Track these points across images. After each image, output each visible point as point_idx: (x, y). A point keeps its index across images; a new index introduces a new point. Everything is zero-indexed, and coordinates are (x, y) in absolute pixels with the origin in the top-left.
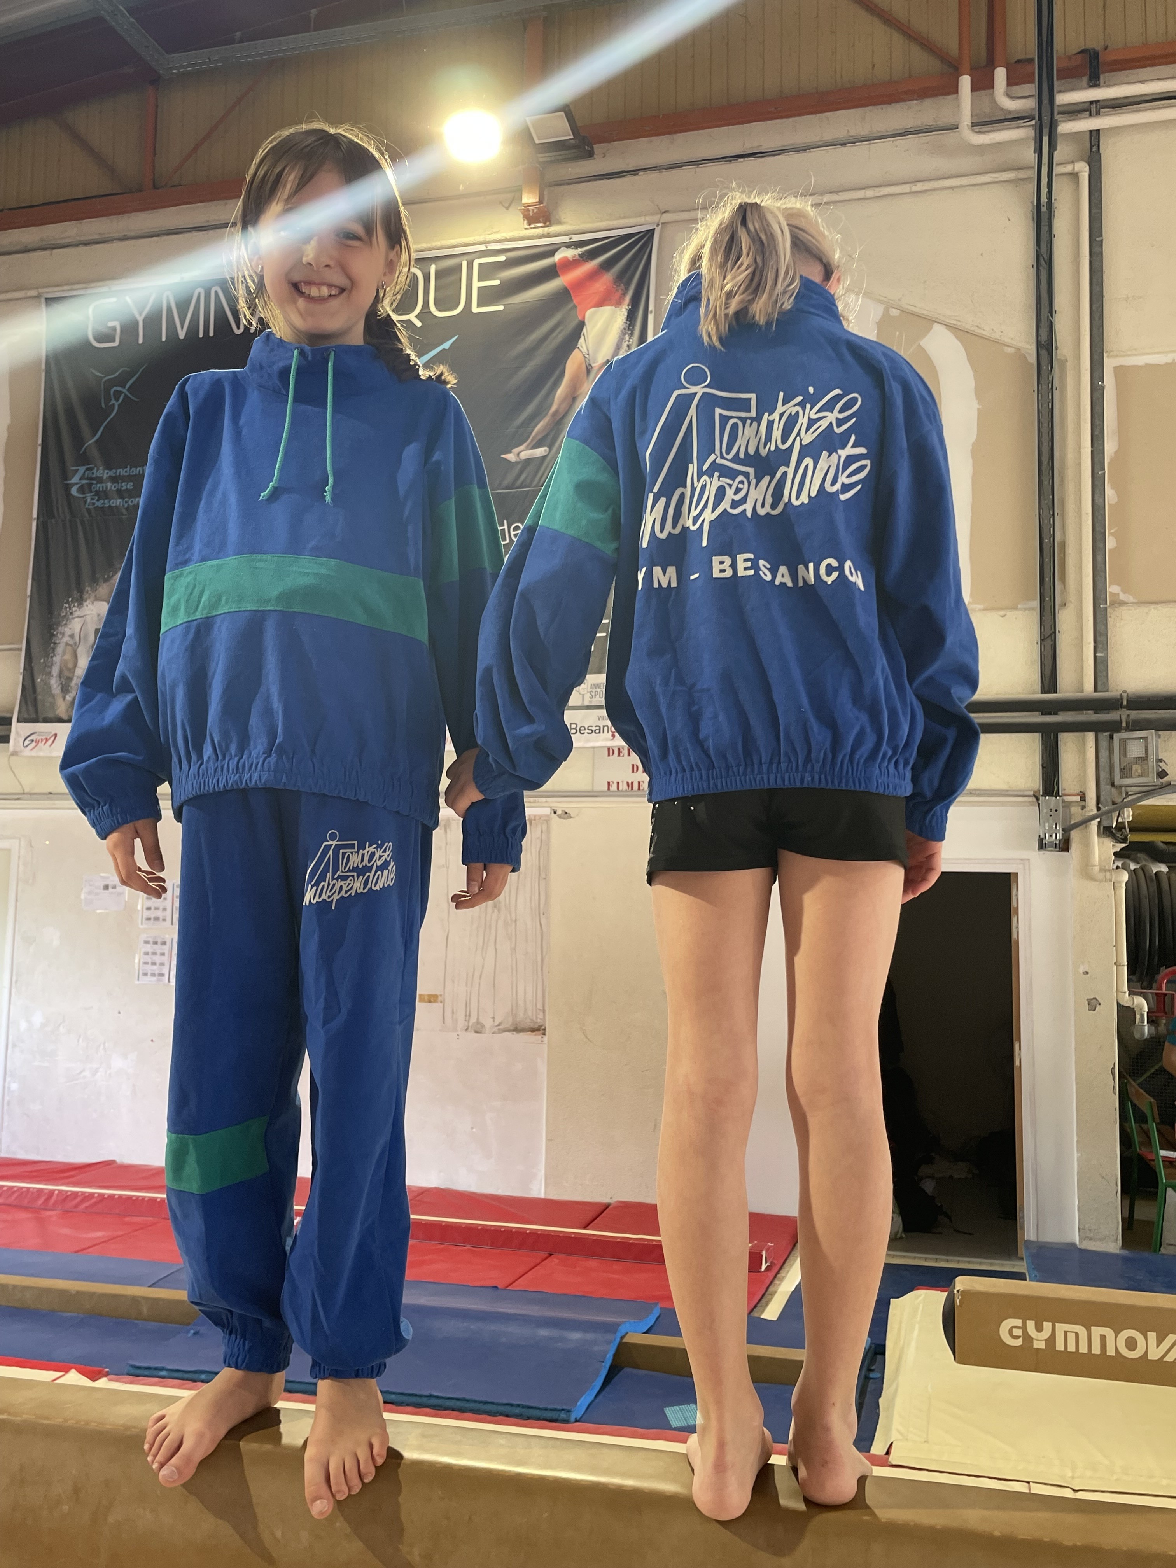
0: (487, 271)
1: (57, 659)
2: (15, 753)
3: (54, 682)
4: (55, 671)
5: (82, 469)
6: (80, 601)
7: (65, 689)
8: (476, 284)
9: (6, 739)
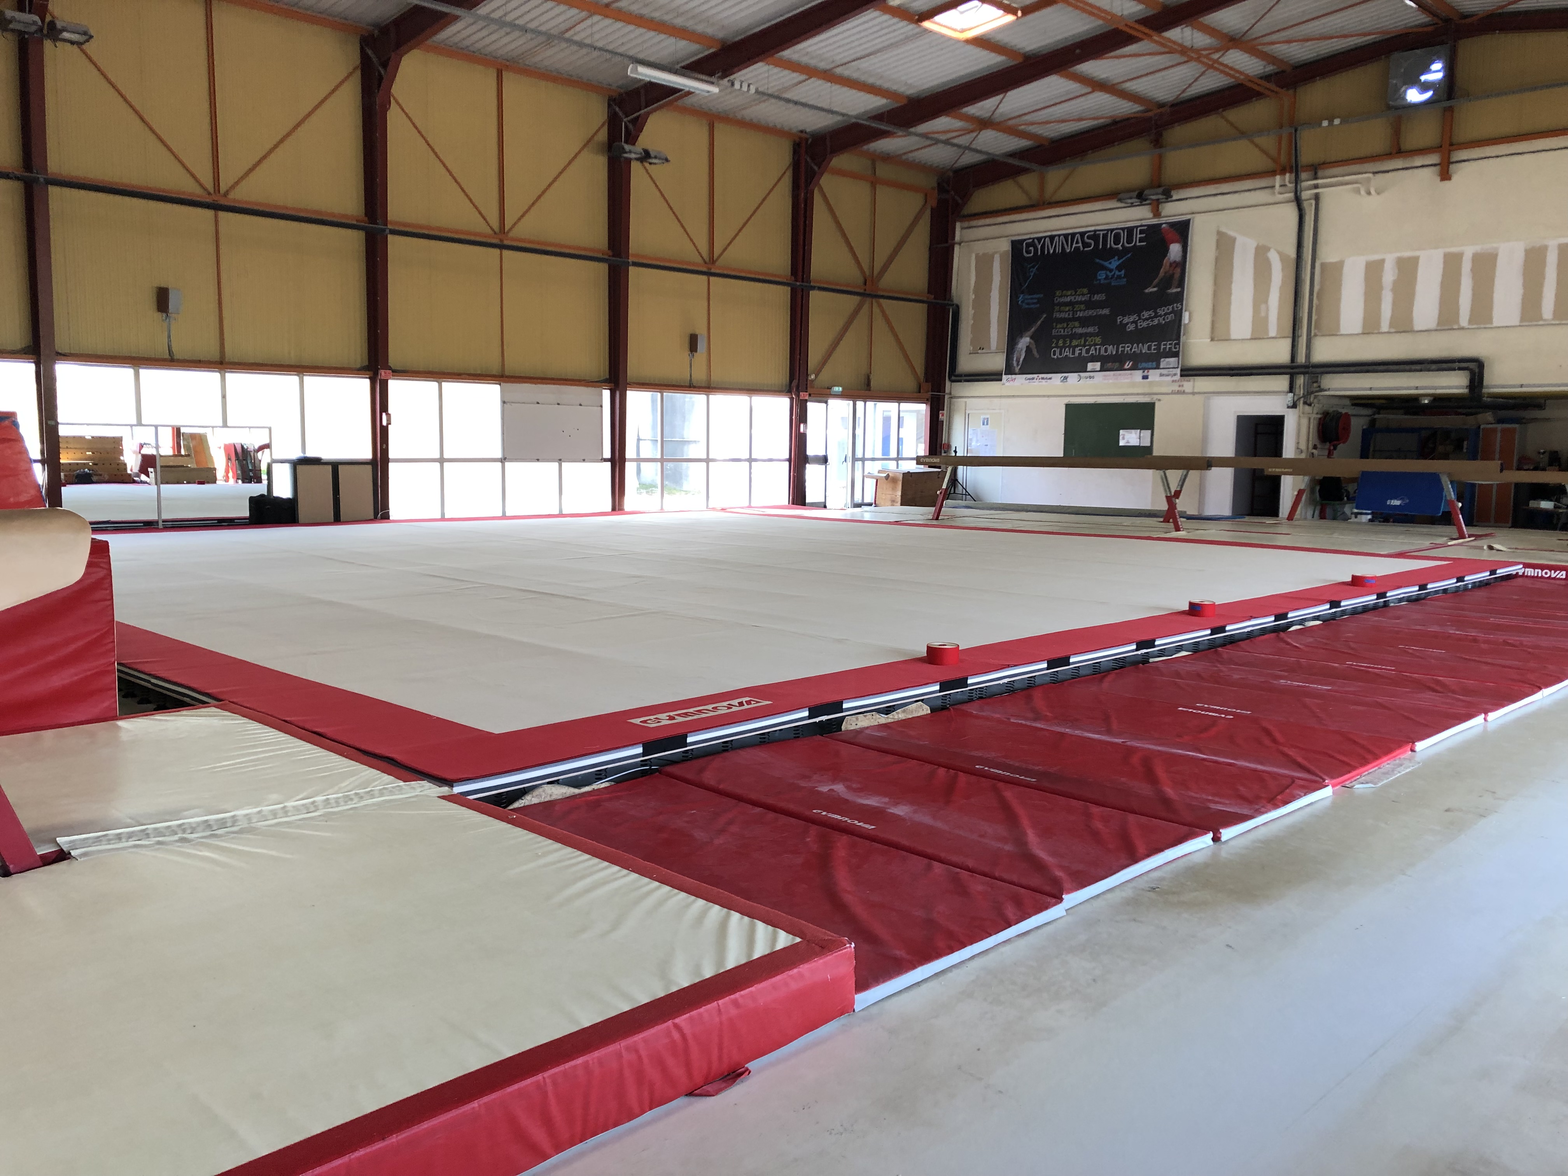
0: (1141, 232)
1: (1015, 356)
2: (1004, 384)
3: (1015, 363)
4: (1015, 359)
5: (1022, 296)
6: (1022, 337)
7: (1018, 365)
8: (1139, 236)
9: (1001, 380)
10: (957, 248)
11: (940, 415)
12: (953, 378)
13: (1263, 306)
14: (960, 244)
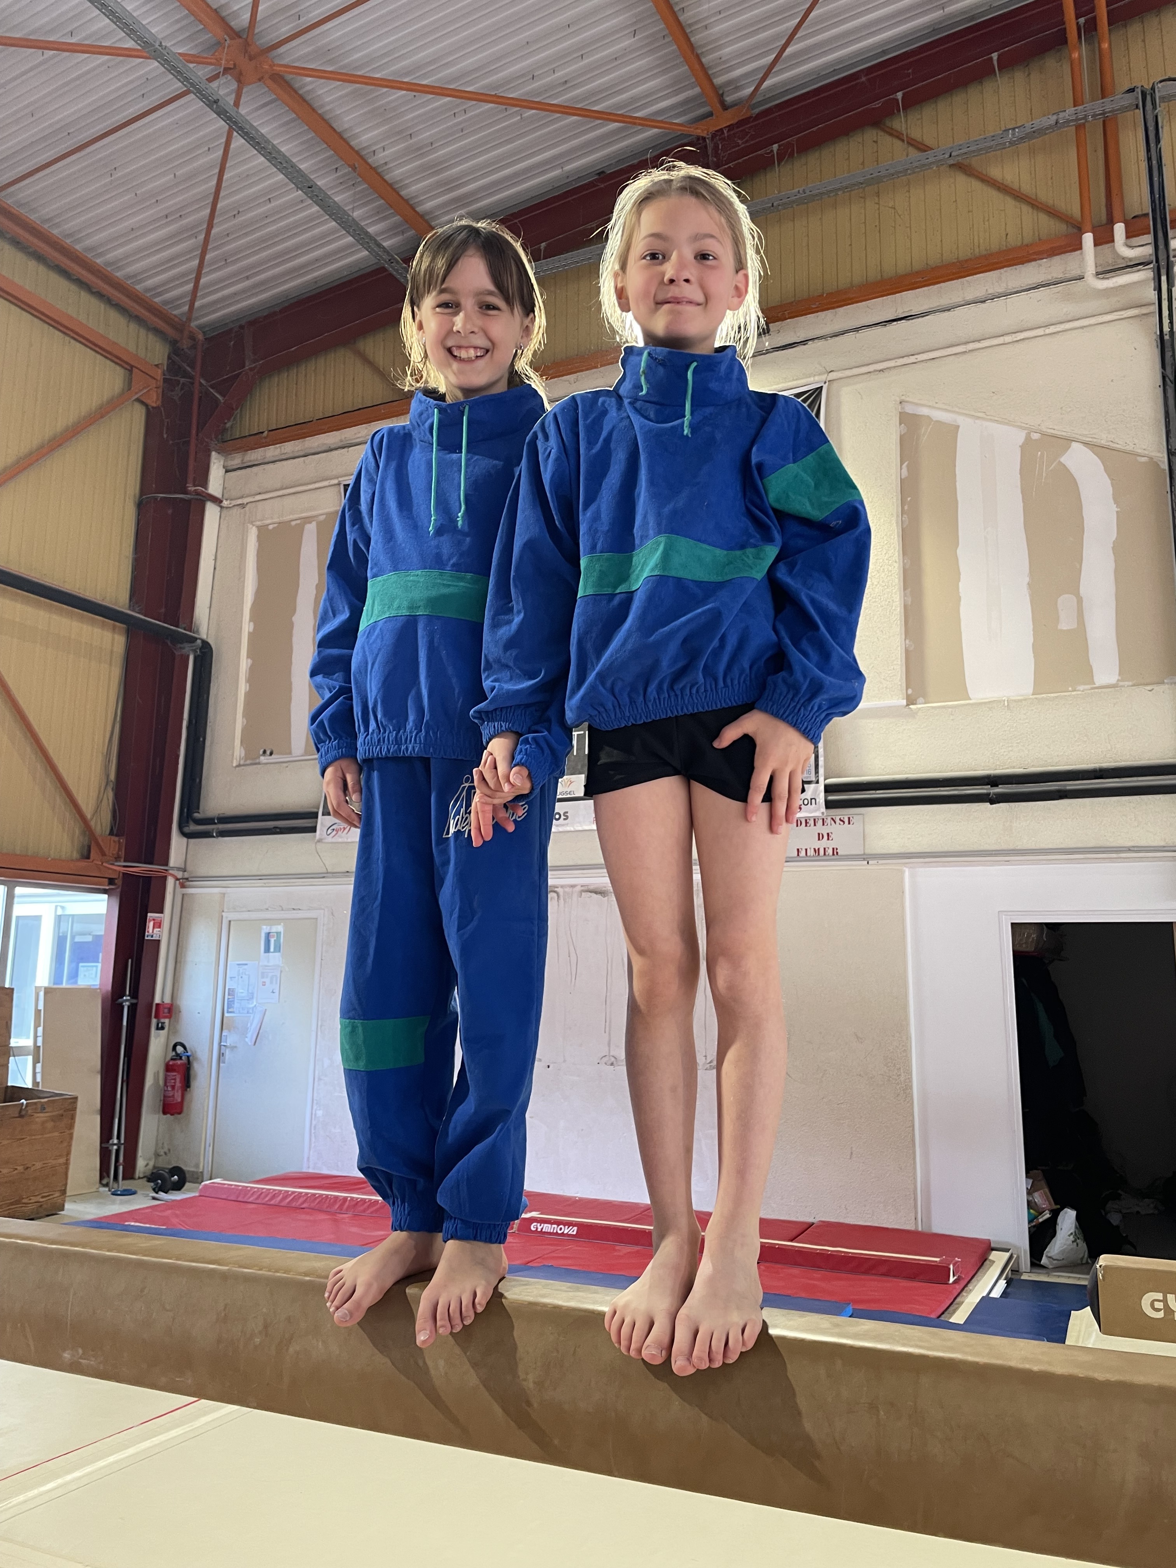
2: (320, 841)
9: (313, 830)
10: (211, 512)
11: (151, 924)
12: (193, 827)
13: (1066, 602)
14: (217, 501)
